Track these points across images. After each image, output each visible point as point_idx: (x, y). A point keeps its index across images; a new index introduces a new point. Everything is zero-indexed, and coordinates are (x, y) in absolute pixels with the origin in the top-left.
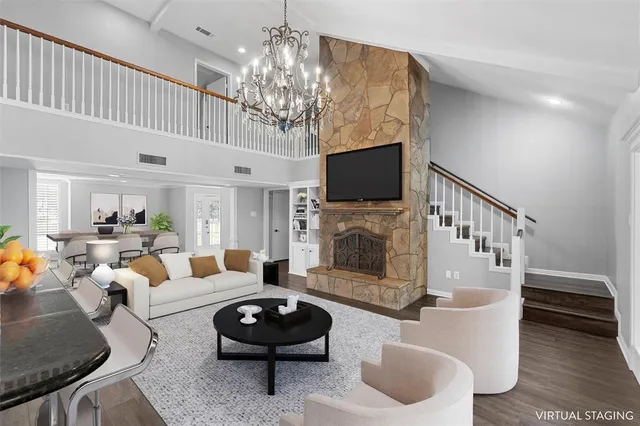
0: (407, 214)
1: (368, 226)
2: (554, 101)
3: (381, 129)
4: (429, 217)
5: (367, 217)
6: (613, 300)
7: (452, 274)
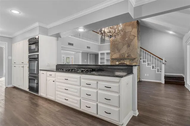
0: (137, 59)
1: (125, 62)
2: (171, 32)
3: (129, 37)
4: (140, 60)
5: (125, 60)
6: (185, 82)
7: (147, 75)
